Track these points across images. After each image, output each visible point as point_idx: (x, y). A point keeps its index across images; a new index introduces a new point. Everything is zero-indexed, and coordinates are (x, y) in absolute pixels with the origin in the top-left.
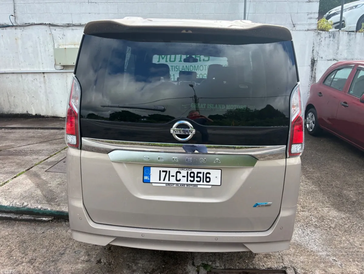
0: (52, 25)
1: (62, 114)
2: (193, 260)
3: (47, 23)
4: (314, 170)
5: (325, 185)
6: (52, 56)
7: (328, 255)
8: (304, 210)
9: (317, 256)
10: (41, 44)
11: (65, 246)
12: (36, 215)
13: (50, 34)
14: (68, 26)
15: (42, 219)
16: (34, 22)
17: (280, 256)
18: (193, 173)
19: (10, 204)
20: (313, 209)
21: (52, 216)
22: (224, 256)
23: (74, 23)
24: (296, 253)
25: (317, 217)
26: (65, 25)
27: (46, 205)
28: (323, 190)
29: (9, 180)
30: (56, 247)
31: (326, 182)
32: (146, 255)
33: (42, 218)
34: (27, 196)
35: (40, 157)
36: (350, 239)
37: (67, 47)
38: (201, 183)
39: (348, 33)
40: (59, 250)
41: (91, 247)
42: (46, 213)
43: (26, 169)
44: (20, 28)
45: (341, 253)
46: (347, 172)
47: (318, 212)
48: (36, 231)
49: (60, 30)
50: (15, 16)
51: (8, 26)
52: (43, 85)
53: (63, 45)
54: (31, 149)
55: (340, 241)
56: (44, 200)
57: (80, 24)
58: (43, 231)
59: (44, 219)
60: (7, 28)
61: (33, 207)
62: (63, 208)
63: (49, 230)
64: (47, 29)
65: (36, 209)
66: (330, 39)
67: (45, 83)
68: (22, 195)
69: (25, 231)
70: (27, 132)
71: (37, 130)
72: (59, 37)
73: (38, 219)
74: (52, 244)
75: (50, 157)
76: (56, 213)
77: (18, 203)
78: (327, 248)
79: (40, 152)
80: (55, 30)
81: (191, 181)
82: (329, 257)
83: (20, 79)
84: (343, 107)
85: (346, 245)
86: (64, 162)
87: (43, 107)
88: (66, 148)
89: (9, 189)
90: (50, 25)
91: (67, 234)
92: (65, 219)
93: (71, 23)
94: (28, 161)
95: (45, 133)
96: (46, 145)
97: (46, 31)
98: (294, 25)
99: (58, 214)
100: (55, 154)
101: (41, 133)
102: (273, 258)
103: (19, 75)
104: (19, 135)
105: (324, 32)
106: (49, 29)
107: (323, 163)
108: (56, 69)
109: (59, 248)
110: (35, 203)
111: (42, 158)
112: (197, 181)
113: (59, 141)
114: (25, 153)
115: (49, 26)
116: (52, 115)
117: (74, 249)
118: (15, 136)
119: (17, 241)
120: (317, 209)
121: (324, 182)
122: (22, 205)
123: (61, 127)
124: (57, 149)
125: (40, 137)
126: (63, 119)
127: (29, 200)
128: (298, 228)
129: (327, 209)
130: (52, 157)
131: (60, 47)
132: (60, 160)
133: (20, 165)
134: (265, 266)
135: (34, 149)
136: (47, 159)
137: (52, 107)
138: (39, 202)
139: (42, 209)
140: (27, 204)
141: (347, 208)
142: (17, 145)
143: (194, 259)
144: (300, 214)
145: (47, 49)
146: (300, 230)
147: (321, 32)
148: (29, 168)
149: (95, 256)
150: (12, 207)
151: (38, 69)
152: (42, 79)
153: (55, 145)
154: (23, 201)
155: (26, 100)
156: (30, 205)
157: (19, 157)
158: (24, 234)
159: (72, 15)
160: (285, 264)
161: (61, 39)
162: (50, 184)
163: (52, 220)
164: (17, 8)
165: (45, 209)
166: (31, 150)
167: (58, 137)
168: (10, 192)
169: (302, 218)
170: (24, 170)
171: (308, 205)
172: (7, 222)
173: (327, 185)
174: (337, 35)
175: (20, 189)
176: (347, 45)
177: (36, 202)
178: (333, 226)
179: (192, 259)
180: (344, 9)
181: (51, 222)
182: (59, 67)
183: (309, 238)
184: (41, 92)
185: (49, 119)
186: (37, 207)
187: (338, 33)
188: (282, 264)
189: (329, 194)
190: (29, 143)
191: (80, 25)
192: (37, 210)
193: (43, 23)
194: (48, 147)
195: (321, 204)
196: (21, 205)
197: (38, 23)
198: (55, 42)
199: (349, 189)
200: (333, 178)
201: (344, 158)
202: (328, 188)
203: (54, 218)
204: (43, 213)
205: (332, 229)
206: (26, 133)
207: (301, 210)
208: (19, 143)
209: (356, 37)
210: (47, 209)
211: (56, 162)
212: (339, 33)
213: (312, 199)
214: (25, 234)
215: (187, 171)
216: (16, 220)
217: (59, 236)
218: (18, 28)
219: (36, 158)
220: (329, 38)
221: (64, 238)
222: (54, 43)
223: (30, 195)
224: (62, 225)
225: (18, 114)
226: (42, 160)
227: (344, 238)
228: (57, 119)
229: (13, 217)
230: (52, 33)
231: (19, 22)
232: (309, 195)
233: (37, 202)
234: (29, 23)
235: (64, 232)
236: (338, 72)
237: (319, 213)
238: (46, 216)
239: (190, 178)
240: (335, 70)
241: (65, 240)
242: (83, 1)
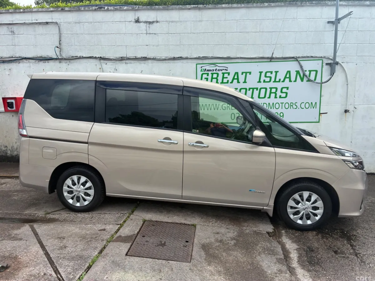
0: (103, 58)
3: (97, 56)
13: (100, 68)
14: (122, 59)
16: (82, 56)
23: (128, 56)
26: (118, 58)
35: (108, 227)
44: (65, 61)
49: (112, 64)
51: (51, 59)
57: (136, 57)
60: (49, 61)
64: (97, 63)
72: (110, 72)
75: (121, 228)
86: (143, 236)
90: (101, 58)
93: (126, 56)
97: (96, 65)
100: (125, 222)
106: (100, 63)
111: (111, 228)
115: (100, 60)
130: (123, 227)
132: (136, 232)
136: (119, 230)
159: (126, 47)
164: (63, 39)
191: (136, 58)
193: (93, 57)
197: (87, 57)
211: (132, 236)
218: (63, 61)
226: (113, 232)
230: (103, 68)
231: (64, 56)
234: (76, 56)
242: (141, 32)
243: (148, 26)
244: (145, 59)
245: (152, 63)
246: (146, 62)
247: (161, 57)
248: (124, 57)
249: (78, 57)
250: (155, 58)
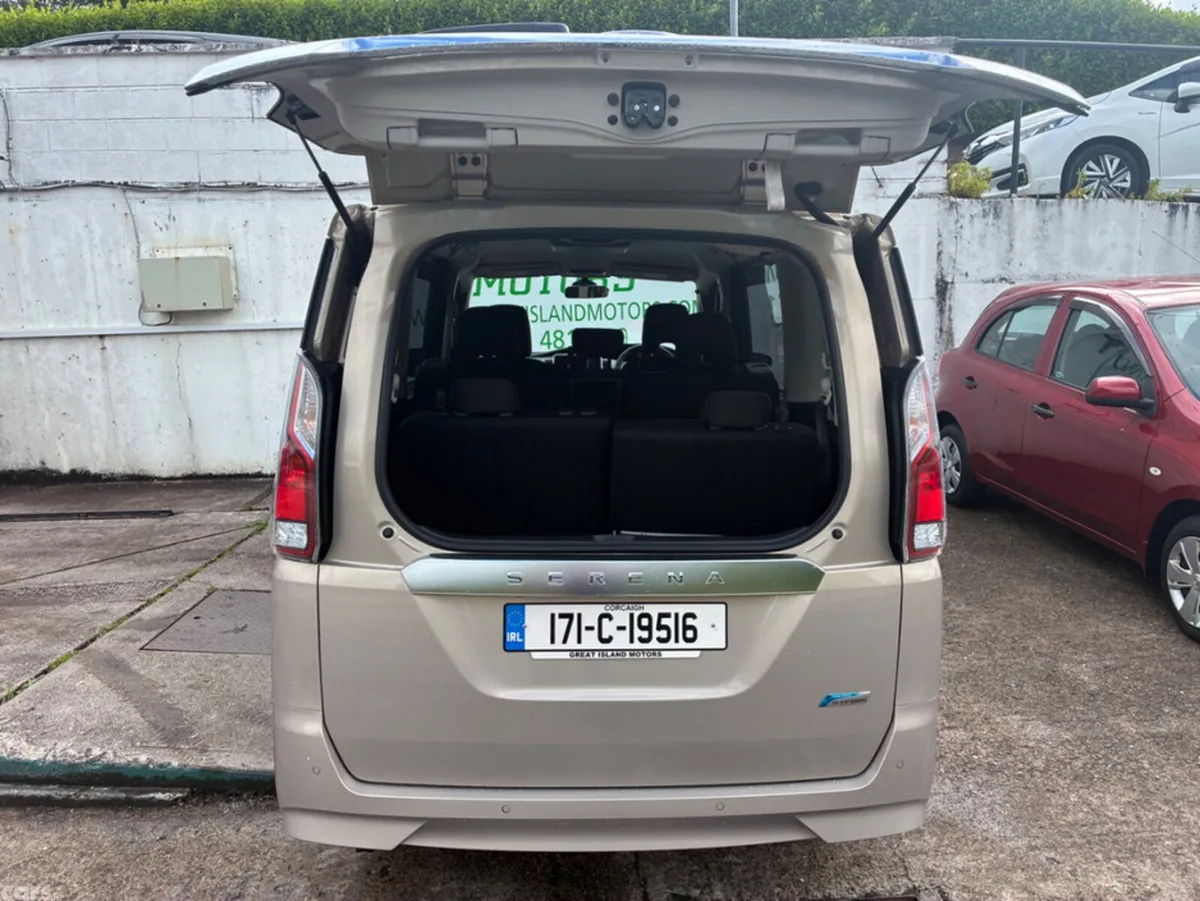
0: (132, 186)
1: (162, 465)
2: (645, 888)
3: (116, 181)
4: (970, 609)
5: (1005, 651)
6: (130, 283)
7: (1033, 848)
8: (953, 724)
9: (1002, 852)
10: (96, 246)
11: (239, 874)
12: (132, 785)
13: (126, 214)
14: (187, 188)
15: (153, 798)
16: (72, 179)
17: (896, 859)
18: (648, 616)
19: (47, 755)
20: (978, 720)
21: (184, 787)
22: (733, 870)
23: (204, 181)
24: (943, 848)
25: (992, 743)
26: (175, 186)
27: (162, 751)
28: (1000, 666)
29: (27, 682)
30: (213, 878)
31: (1009, 641)
32: (500, 884)
33: (152, 795)
34: (97, 727)
35: (115, 607)
36: (1091, 798)
37: (181, 254)
38: (671, 644)
39: (1038, 203)
40: (225, 887)
41: (326, 871)
42: (164, 778)
43: (77, 645)
44: (27, 196)
45: (1070, 840)
46: (1065, 609)
47: (992, 729)
48: (139, 834)
49: (160, 201)
50: (9, 160)
52: (98, 377)
53: (168, 248)
54: (76, 582)
55: (1065, 807)
56: (154, 739)
57: (225, 182)
58: (160, 834)
59: (159, 796)
61: (123, 761)
62: (220, 757)
63: (181, 829)
64: (113, 201)
65: (133, 765)
66: (985, 221)
67: (105, 367)
68: (81, 725)
69: (104, 837)
70: (54, 530)
71: (82, 522)
72: (156, 224)
73: (138, 797)
74: (197, 869)
75: (146, 605)
76: (196, 777)
77: (72, 752)
78: (1030, 827)
79: (109, 589)
80: (143, 202)
81: (642, 640)
82: (1037, 852)
83: (23, 358)
84: (1039, 417)
85: (1080, 815)
86: (196, 618)
87: (98, 447)
88: (194, 574)
89: (33, 709)
90: (126, 187)
91: (240, 838)
92: (228, 793)
93: (197, 180)
94: (76, 621)
95: (112, 528)
96: (123, 568)
97: (114, 205)
98: (878, 180)
99: (203, 778)
100: (162, 595)
101: (100, 531)
102: (877, 864)
103: (20, 347)
104: (26, 540)
105: (966, 200)
106: (124, 200)
107: (995, 587)
108: (143, 324)
109: (223, 879)
110: (126, 747)
111: (120, 608)
112: (660, 640)
113: (164, 553)
114: (60, 597)
115: (125, 191)
116: (129, 472)
117: (271, 880)
118: (13, 542)
119: (84, 866)
120: (991, 720)
121: (1003, 641)
122: (87, 756)
123: (164, 509)
124: (163, 578)
125: (97, 544)
126: (164, 483)
127: (107, 740)
128: (941, 778)
129: (1017, 717)
130: (154, 604)
131: (159, 255)
132: (182, 611)
133: (51, 633)
134: (857, 888)
135: (88, 584)
136: (139, 610)
137: (128, 444)
138: (138, 744)
139: (151, 766)
140: (100, 753)
141: (1075, 711)
142: (26, 571)
143: (646, 883)
144: (942, 738)
145: (115, 262)
146: (947, 781)
147: (959, 200)
148: (84, 641)
149: (342, 896)
150: (55, 762)
151: (84, 326)
152: (96, 355)
153: (153, 566)
154: (86, 744)
155: (39, 425)
156: (112, 756)
157: (43, 608)
158: (100, 847)
159: (198, 156)
160: (913, 879)
161: (161, 229)
162: (165, 686)
163: (184, 800)
164: (17, 134)
165: (161, 766)
166: (77, 587)
167: (160, 540)
168: (40, 718)
169: (949, 748)
170: (71, 649)
171: (962, 709)
172: (40, 813)
173: (1013, 648)
174: (1005, 210)
175: (70, 708)
176: (1038, 238)
177: (129, 745)
178: (1039, 764)
179: (641, 885)
180: (1022, 129)
181: (181, 804)
182: (153, 317)
183: (975, 804)
184: (90, 397)
185: (116, 486)
186: (136, 760)
187: (1010, 204)
188: (905, 880)
189: (1019, 675)
190: (64, 564)
191: (227, 186)
192: (134, 768)
193: (103, 182)
194: (133, 574)
195: (1000, 706)
196: (83, 754)
197: (87, 182)
198: (141, 239)
199: (1075, 657)
200: (1029, 629)
201: (1055, 570)
202: (1015, 658)
203: (192, 793)
204: (156, 777)
205: (1038, 774)
206: (49, 531)
207: (943, 724)
208: (31, 566)
209: (1060, 213)
210: (169, 764)
211: (168, 618)
212: (1012, 202)
213: (972, 693)
214: (105, 844)
215: (629, 612)
216: (66, 804)
217: (217, 845)
218: (21, 197)
219: (100, 609)
220: (984, 216)
221: (233, 851)
222: (138, 243)
223: (106, 725)
224: (221, 812)
225: (12, 471)
226: (124, 614)
227: (1073, 798)
228: (145, 483)
229: (57, 797)
230: (134, 213)
231: (22, 180)
232: (964, 680)
233: (132, 746)
234: (56, 182)
235: (229, 831)
236: (1018, 316)
237: (997, 731)
238: (164, 786)
239: (638, 633)
240: (1007, 312)
241: (236, 854)
242: (236, 115)
243: (255, 97)
244: (252, 188)
245: (272, 199)
246: (257, 195)
247: (296, 183)
248: (194, 184)
249: (60, 182)
250: (281, 186)
